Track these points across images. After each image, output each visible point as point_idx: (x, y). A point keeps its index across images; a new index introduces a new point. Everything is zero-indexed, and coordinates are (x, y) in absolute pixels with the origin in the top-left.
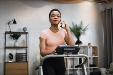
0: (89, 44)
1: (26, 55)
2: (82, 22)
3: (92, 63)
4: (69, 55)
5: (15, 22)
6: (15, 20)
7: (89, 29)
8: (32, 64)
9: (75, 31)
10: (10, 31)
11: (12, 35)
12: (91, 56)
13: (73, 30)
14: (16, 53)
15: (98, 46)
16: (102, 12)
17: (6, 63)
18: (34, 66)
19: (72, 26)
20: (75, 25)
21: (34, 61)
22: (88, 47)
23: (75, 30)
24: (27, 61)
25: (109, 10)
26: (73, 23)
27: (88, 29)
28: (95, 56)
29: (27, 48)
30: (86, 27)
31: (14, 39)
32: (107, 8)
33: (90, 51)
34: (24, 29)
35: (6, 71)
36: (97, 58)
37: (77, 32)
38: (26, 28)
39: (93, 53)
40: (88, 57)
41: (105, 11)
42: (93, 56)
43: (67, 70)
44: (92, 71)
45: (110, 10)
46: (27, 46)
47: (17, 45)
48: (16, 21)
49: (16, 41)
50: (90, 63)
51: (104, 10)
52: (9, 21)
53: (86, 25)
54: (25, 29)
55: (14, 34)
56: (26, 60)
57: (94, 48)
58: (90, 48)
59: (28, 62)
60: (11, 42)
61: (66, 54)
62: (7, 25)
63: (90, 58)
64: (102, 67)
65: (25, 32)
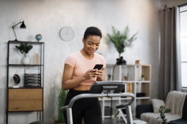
0: (137, 62)
1: (40, 78)
2: (127, 27)
3: (140, 91)
4: (109, 95)
5: (23, 26)
6: (23, 22)
7: (138, 39)
8: (49, 91)
9: (116, 41)
10: (16, 40)
11: (19, 45)
12: (139, 80)
13: (114, 40)
14: (25, 74)
15: (150, 66)
16: (160, 12)
17: (9, 90)
18: (51, 94)
19: (111, 34)
20: (116, 32)
21: (52, 86)
22: (136, 67)
23: (116, 39)
24: (42, 86)
25: (171, 9)
26: (113, 28)
27: (136, 39)
28: (145, 80)
29: (42, 67)
30: (134, 36)
31: (22, 51)
32: (167, 7)
33: (138, 72)
34: (38, 37)
35: (9, 102)
36: (148, 84)
37: (120, 43)
38: (40, 35)
39: (143, 76)
40: (135, 82)
41: (164, 10)
42: (142, 80)
43: (101, 101)
44: (139, 103)
45: (173, 10)
46: (42, 64)
47: (27, 61)
48: (25, 24)
49: (25, 56)
50: (137, 90)
51: (163, 8)
52: (13, 23)
53: (134, 33)
54: (40, 37)
55: (22, 44)
56: (39, 85)
57: (145, 68)
58: (137, 67)
59: (43, 88)
60: (16, 57)
61: (105, 93)
62: (11, 30)
63: (137, 83)
64: (155, 98)
65: (38, 42)
